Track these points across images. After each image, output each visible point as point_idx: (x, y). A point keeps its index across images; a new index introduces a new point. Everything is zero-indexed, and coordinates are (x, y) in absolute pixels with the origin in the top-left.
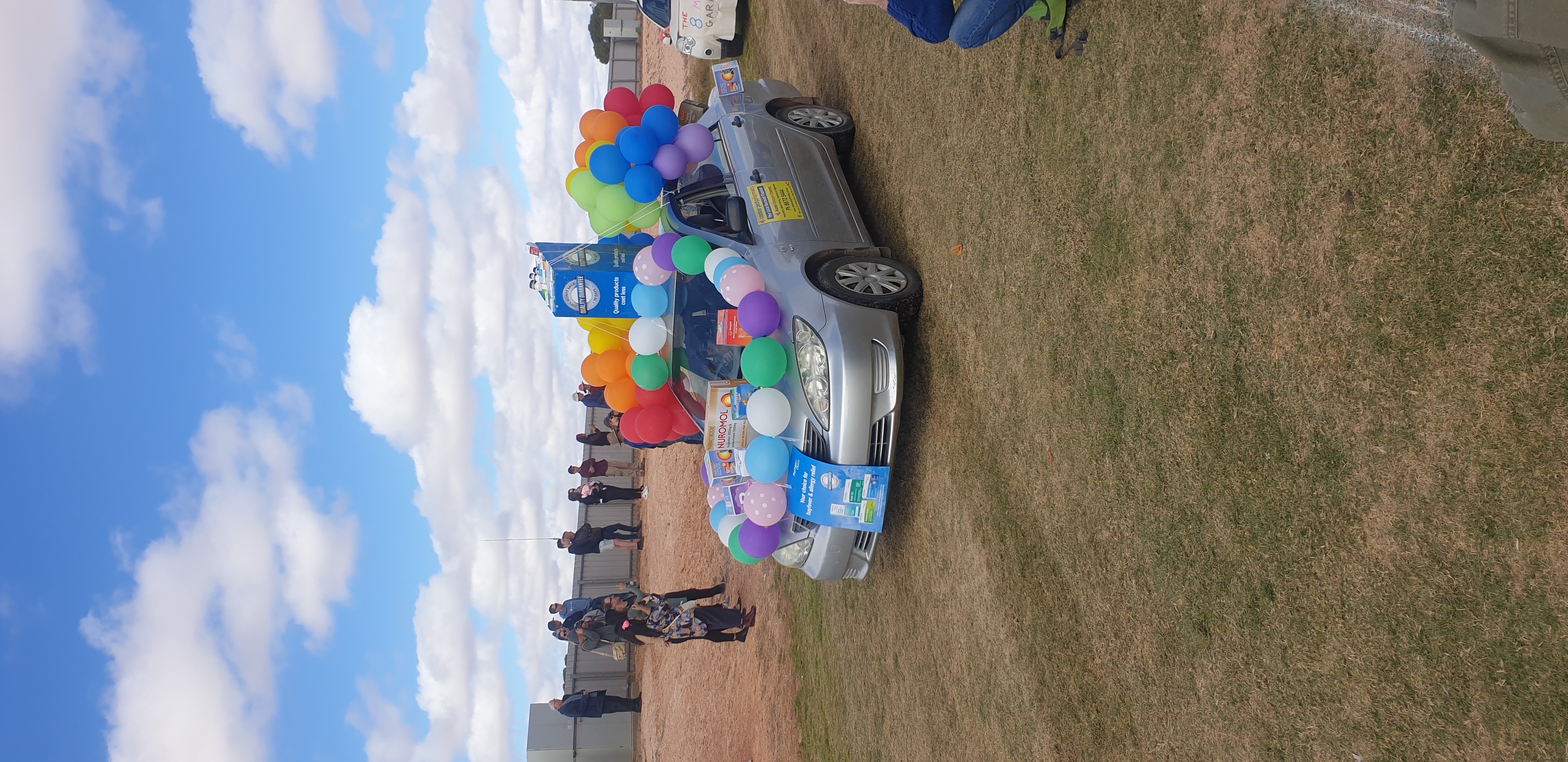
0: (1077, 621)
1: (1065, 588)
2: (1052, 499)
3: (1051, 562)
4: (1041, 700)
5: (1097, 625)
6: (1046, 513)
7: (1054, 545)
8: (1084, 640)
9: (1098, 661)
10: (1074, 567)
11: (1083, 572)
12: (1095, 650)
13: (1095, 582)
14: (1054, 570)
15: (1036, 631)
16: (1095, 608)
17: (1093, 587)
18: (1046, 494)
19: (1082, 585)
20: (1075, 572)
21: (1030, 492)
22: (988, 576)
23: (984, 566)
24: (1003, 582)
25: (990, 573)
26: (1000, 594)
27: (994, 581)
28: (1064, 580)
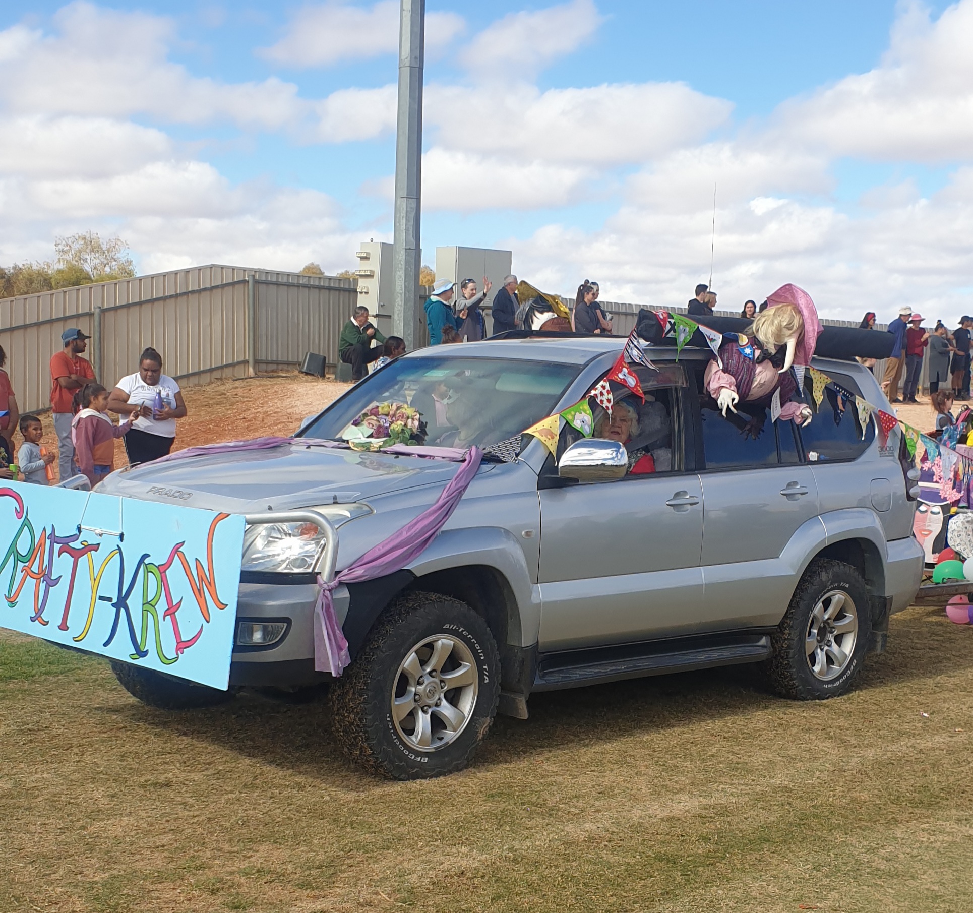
1: (647, 904)
2: (756, 903)
3: (677, 892)
4: (515, 861)
6: (739, 894)
7: (698, 898)
14: (668, 893)
15: (595, 864)
18: (761, 896)
21: (764, 877)
22: (659, 817)
23: (671, 814)
24: (653, 833)
25: (662, 820)
26: (638, 828)
27: (653, 823)
28: (658, 904)
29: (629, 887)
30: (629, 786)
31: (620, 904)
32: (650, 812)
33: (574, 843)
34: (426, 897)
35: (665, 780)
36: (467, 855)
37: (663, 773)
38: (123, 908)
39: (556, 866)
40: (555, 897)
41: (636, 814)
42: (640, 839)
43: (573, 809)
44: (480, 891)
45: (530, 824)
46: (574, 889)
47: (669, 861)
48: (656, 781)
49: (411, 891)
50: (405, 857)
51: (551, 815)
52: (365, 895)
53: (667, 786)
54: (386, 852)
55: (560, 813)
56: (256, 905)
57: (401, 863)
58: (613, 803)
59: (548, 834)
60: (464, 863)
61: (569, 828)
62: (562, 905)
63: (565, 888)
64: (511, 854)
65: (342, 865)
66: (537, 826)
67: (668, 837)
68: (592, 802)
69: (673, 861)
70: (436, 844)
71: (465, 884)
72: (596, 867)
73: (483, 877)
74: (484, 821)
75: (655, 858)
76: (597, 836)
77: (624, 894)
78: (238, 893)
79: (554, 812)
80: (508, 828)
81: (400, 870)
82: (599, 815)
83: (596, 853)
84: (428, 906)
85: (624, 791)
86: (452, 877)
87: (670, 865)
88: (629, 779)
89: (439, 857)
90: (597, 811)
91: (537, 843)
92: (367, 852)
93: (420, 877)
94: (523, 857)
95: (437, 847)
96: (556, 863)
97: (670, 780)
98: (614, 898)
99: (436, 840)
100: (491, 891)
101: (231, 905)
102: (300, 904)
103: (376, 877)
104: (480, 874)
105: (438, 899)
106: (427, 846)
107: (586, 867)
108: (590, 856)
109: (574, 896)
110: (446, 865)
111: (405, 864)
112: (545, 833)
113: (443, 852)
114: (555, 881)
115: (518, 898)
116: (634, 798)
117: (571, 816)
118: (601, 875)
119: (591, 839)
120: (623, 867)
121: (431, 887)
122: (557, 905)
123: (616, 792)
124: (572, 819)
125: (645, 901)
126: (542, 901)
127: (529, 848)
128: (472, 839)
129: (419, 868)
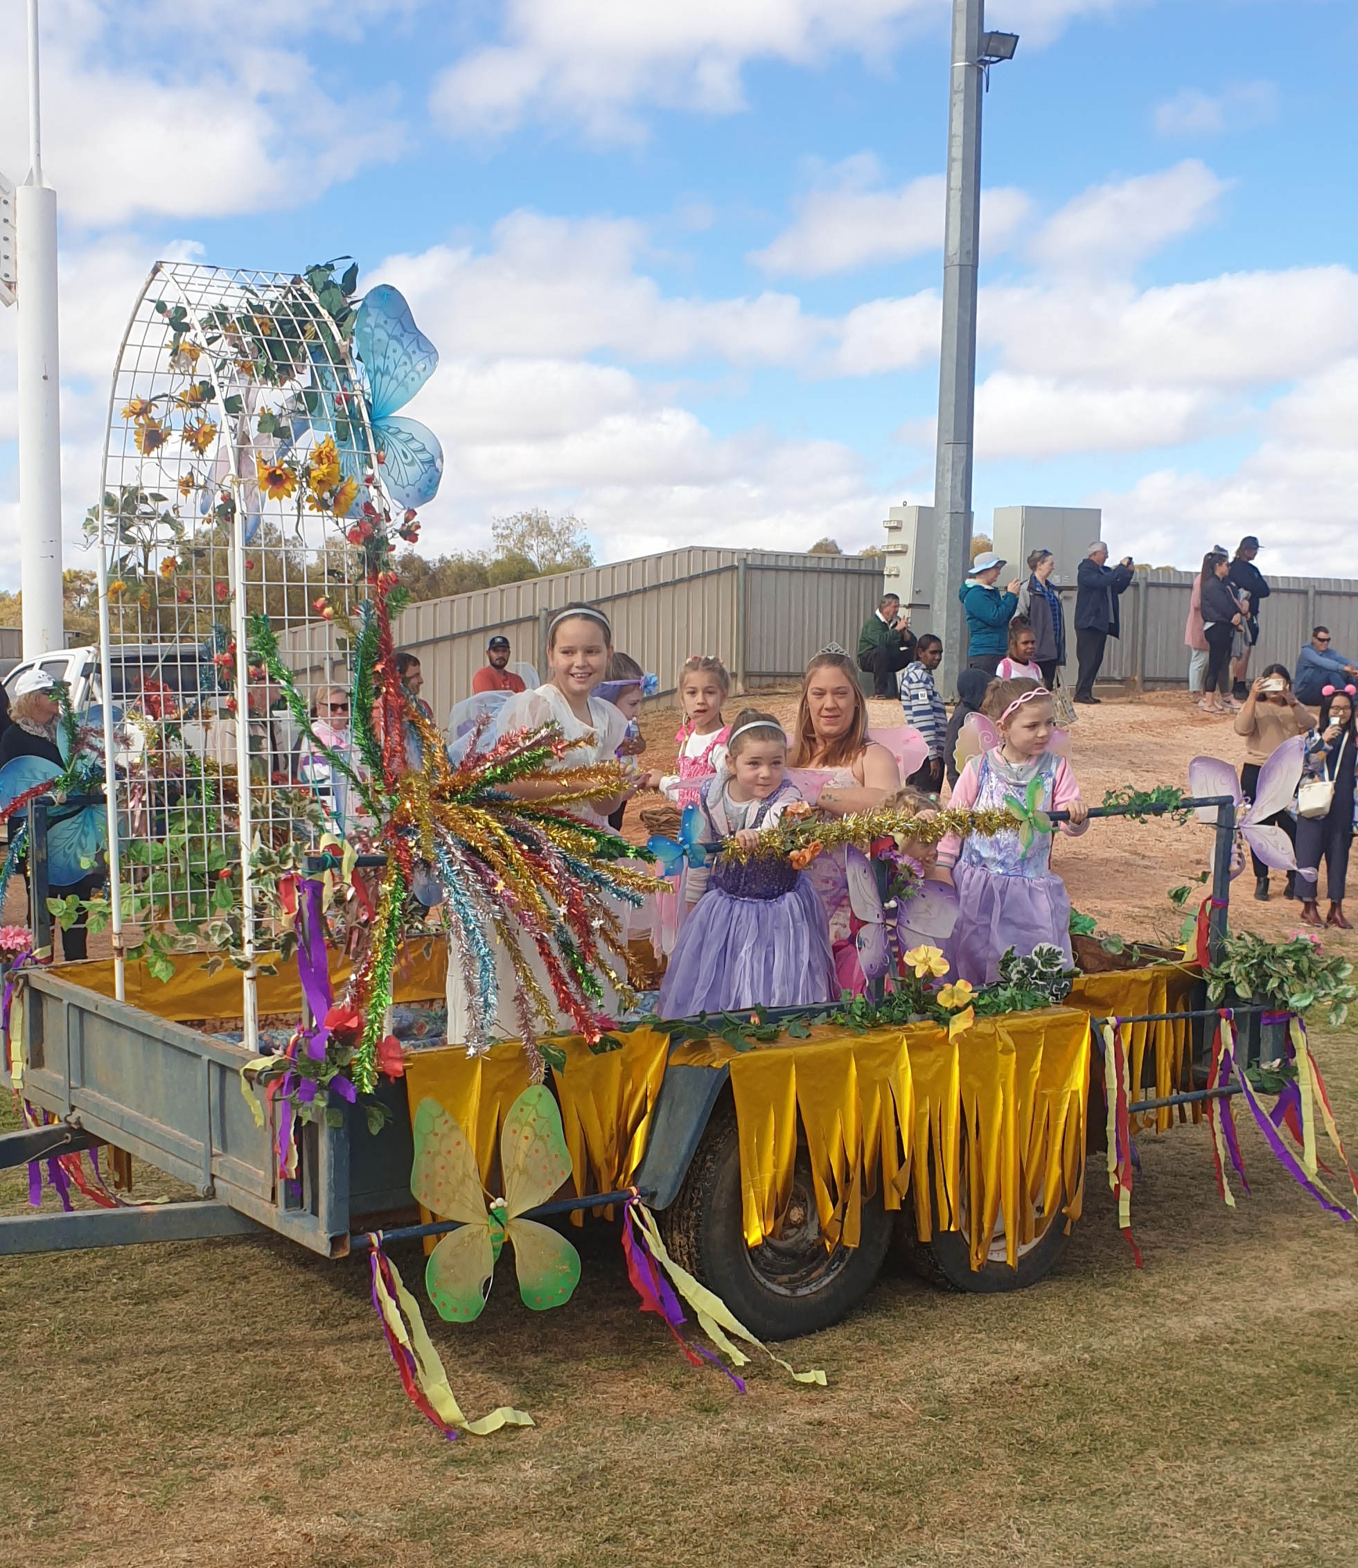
0: (1226, 1442)
1: (1285, 1433)
3: (1330, 1418)
4: (1093, 1365)
5: (1221, 1474)
8: (1195, 1449)
9: (1161, 1465)
10: (1321, 1453)
11: (1312, 1467)
12: (1178, 1463)
13: (1294, 1483)
14: (1316, 1419)
15: (1210, 1374)
16: (1250, 1476)
17: (1285, 1479)
19: (1290, 1463)
20: (1312, 1454)
22: (1306, 1310)
23: (1325, 1307)
24: (1296, 1334)
25: (1311, 1314)
26: (1274, 1325)
27: (1297, 1319)
28: (1300, 1434)
29: (1259, 1409)
30: (1262, 1264)
31: (1245, 1433)
32: (1294, 1302)
33: (1179, 1343)
34: (966, 1410)
35: (1316, 1258)
36: (1023, 1355)
37: (1315, 1248)
38: (558, 1402)
39: (1152, 1376)
40: (1149, 1419)
41: (1272, 1306)
42: (1278, 1341)
43: (1178, 1296)
44: (1042, 1406)
45: (1115, 1314)
46: (1178, 1409)
47: (1319, 1374)
48: (1303, 1258)
49: (944, 1401)
50: (936, 1353)
51: (1147, 1303)
52: (880, 1404)
53: (1319, 1266)
54: (909, 1344)
55: (1159, 1301)
56: (732, 1407)
57: (930, 1360)
58: (1239, 1288)
59: (1142, 1330)
60: (1018, 1365)
61: (1173, 1322)
62: (1160, 1430)
63: (1164, 1406)
64: (1086, 1356)
65: (848, 1359)
66: (1126, 1318)
67: (1318, 1339)
68: (1207, 1286)
69: (1325, 1373)
70: (979, 1336)
71: (1021, 1395)
72: (1211, 1379)
73: (1046, 1385)
74: (1049, 1308)
75: (1299, 1369)
76: (1214, 1336)
77: (1251, 1418)
78: (708, 1391)
79: (1151, 1299)
80: (1083, 1319)
81: (928, 1370)
82: (1217, 1306)
83: (1212, 1360)
84: (967, 1422)
85: (1255, 1272)
86: (1001, 1384)
87: (1321, 1379)
88: (1262, 1255)
89: (983, 1355)
90: (1215, 1299)
91: (1126, 1342)
92: (883, 1343)
93: (957, 1381)
94: (1105, 1361)
95: (981, 1340)
96: (1152, 1371)
97: (1324, 1258)
98: (1237, 1424)
99: (980, 1332)
100: (1056, 1406)
101: (698, 1406)
102: (791, 1411)
103: (895, 1379)
104: (1043, 1381)
105: (981, 1414)
106: (966, 1339)
107: (1197, 1378)
108: (1201, 1362)
109: (1178, 1418)
110: (993, 1367)
111: (936, 1362)
112: (1137, 1329)
113: (989, 1348)
114: (1150, 1396)
115: (1096, 1417)
116: (1270, 1282)
117: (1176, 1306)
118: (1218, 1391)
119: (1204, 1339)
120: (1251, 1381)
121: (972, 1397)
122: (1153, 1430)
123: (1243, 1272)
124: (1177, 1310)
125: (1281, 1429)
126: (1131, 1423)
127: (1113, 1348)
128: (1031, 1332)
129: (955, 1370)
